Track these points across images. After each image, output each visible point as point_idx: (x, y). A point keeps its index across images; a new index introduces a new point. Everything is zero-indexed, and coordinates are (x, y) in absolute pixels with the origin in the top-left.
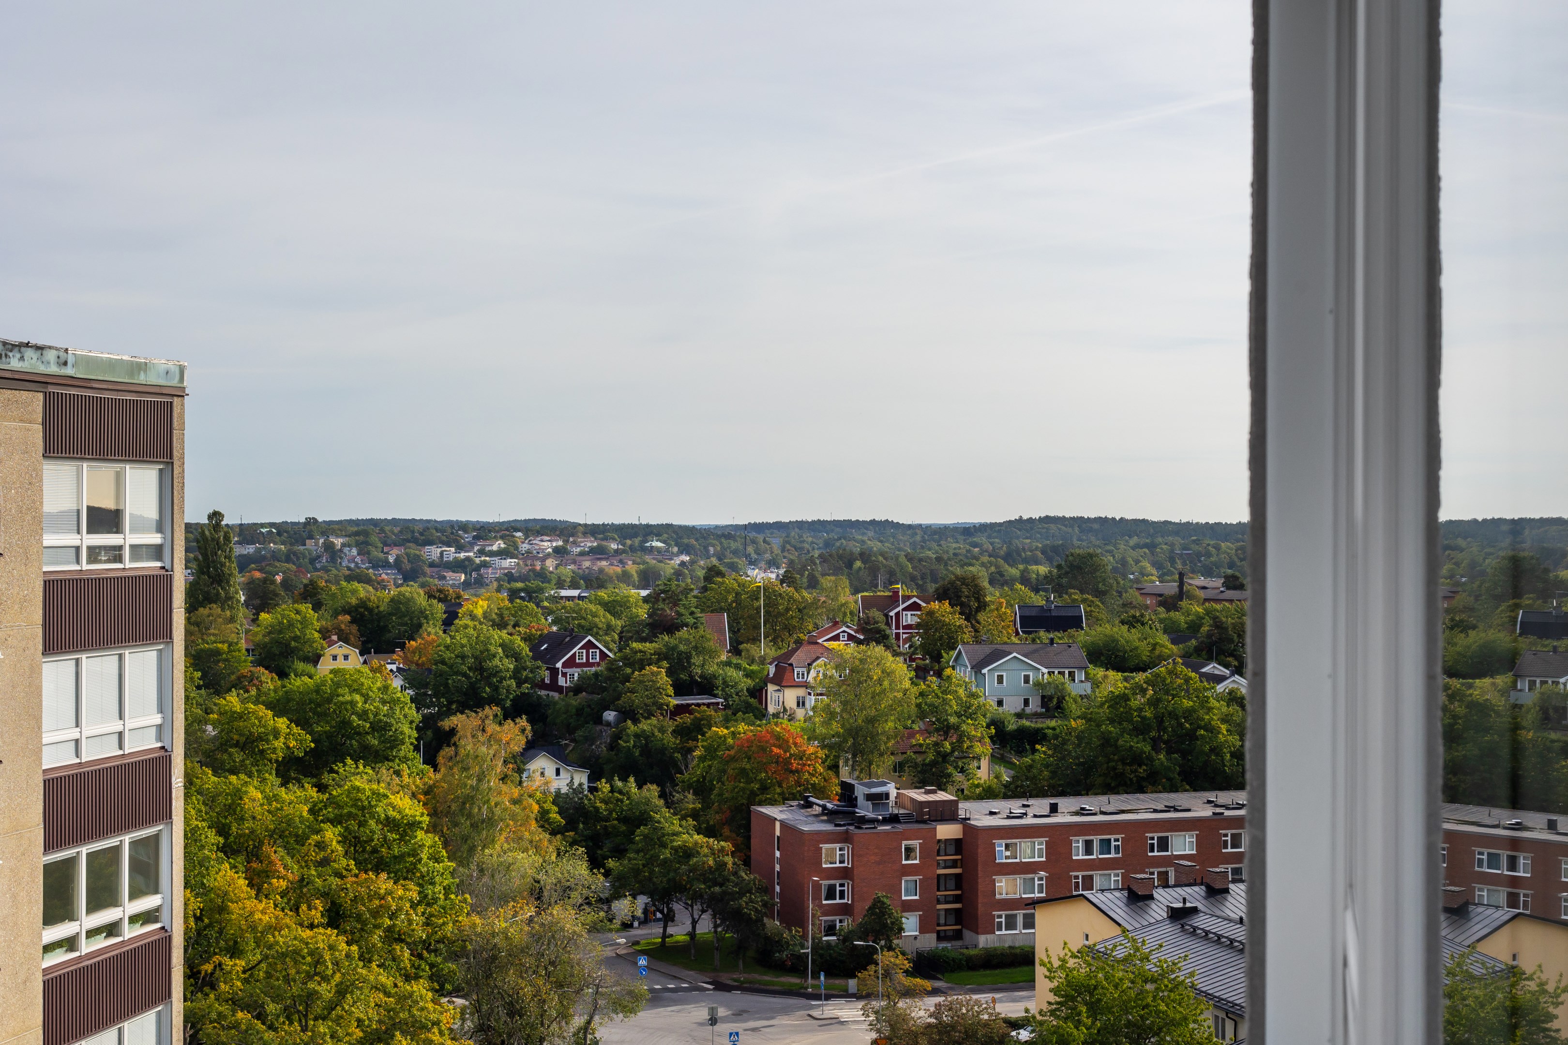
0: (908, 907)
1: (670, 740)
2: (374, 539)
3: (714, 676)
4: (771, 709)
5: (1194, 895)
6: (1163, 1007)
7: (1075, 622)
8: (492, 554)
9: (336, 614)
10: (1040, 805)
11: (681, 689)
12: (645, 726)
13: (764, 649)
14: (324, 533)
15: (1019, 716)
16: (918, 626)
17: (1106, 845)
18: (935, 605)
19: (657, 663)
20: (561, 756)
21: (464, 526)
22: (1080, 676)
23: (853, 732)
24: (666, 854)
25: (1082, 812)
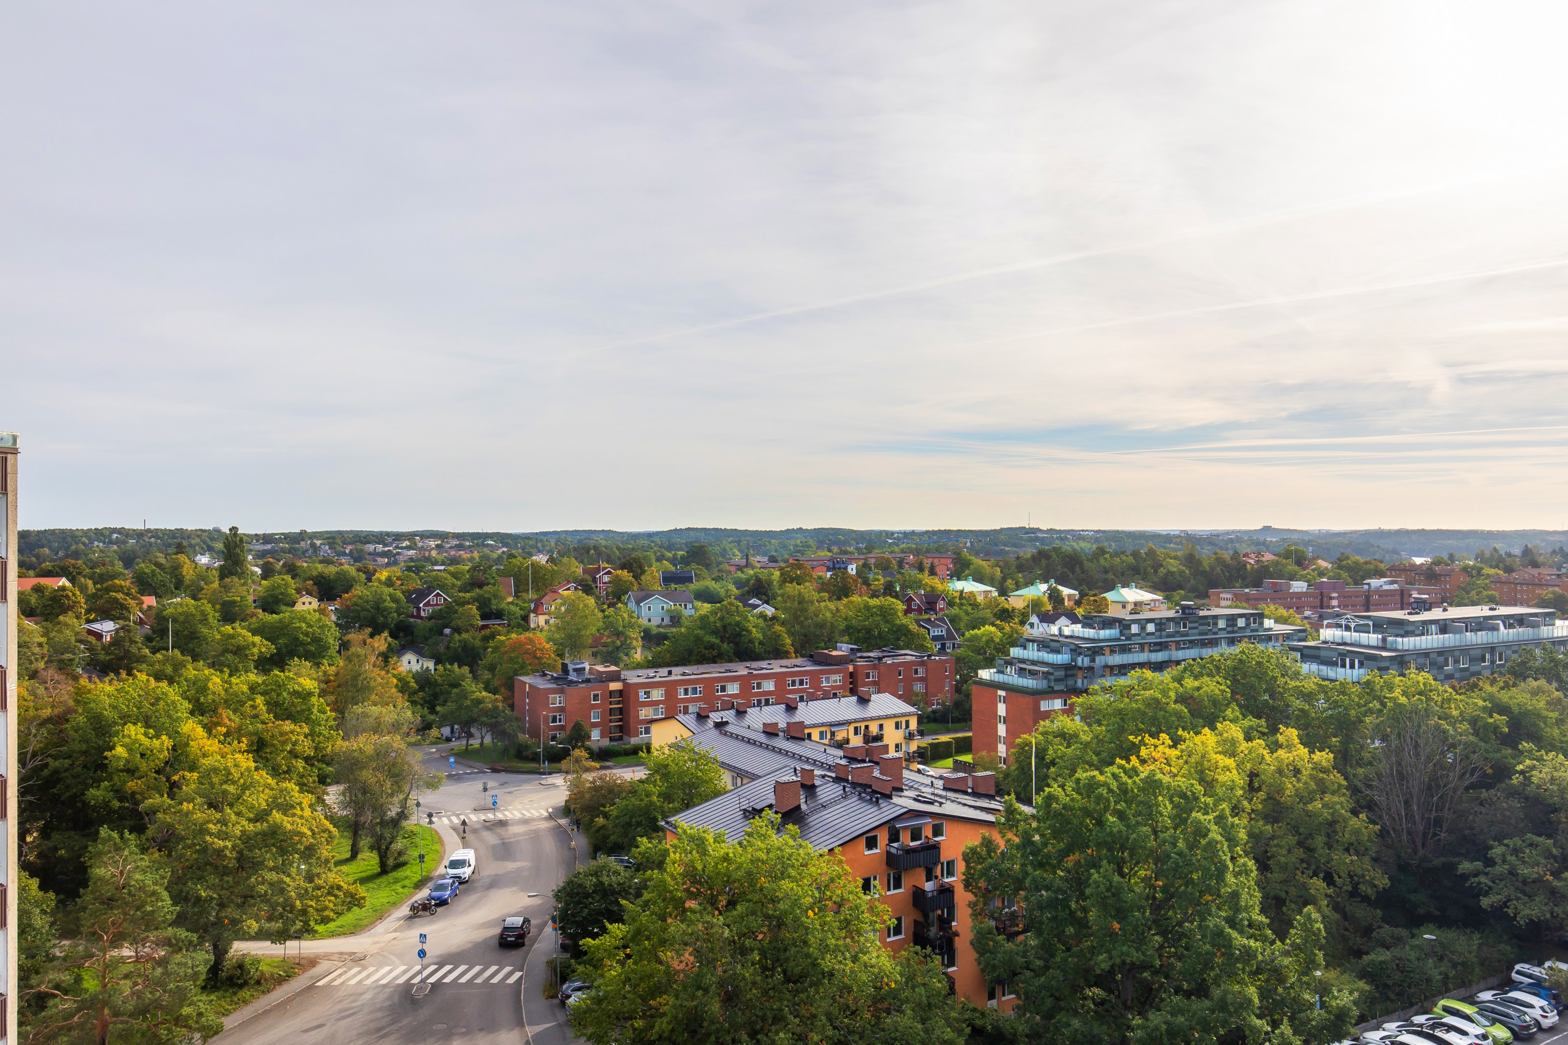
0: (595, 725)
1: (478, 643)
2: (338, 541)
3: (503, 610)
4: (532, 626)
5: (729, 715)
6: (700, 774)
7: (690, 580)
8: (402, 548)
9: (305, 580)
10: (664, 671)
11: (484, 617)
12: (465, 636)
13: (531, 595)
14: (310, 538)
15: (658, 626)
16: (609, 582)
17: (695, 691)
18: (619, 572)
19: (472, 603)
20: (420, 653)
21: (388, 534)
22: (689, 606)
23: (570, 637)
24: (468, 702)
25: (684, 674)
